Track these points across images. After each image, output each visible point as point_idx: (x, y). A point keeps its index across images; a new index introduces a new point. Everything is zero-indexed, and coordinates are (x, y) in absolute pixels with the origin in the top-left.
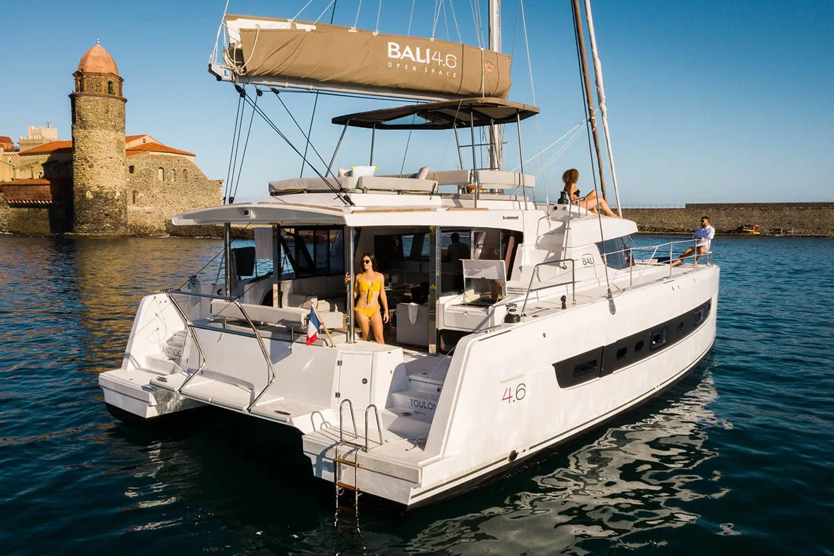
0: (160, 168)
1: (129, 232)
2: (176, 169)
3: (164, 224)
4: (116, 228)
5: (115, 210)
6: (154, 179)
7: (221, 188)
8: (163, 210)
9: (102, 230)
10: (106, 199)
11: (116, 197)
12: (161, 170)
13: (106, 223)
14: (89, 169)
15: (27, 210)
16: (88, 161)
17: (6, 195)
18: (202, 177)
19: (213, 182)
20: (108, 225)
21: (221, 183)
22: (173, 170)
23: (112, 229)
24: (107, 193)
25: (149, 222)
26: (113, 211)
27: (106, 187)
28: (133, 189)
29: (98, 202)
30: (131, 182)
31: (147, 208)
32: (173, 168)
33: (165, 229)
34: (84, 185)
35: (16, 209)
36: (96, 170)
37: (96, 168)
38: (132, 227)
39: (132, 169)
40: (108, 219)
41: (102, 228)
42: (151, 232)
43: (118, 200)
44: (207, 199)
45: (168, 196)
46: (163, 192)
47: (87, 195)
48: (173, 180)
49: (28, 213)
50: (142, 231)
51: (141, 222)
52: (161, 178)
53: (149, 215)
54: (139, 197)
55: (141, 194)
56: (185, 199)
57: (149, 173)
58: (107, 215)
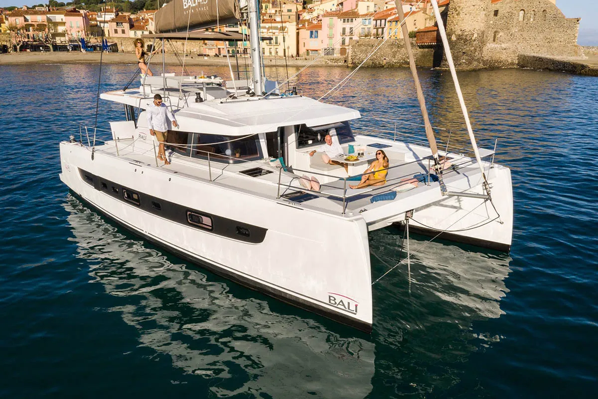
0: (521, 10)
1: (481, 66)
2: (536, 10)
3: (517, 58)
4: (470, 63)
5: (471, 48)
6: (515, 20)
7: (578, 25)
8: (518, 46)
9: (459, 65)
10: (466, 40)
11: (473, 38)
12: (522, 12)
13: (463, 59)
14: (456, 17)
15: (427, 50)
16: (457, 10)
17: (417, 39)
18: (560, 16)
19: (570, 20)
20: (464, 61)
21: (578, 21)
22: (534, 11)
23: (466, 64)
24: (466, 36)
25: (503, 57)
26: (469, 50)
27: (467, 30)
28: (495, 30)
29: (460, 43)
30: (495, 24)
31: (503, 46)
32: (534, 9)
33: (517, 62)
34: (451, 30)
35: (422, 50)
36: (462, 17)
37: (462, 15)
38: (485, 62)
39: (496, 13)
40: (464, 56)
41: (459, 63)
42: (503, 66)
43: (475, 40)
44: (562, 35)
45: (525, 35)
46: (522, 30)
47: (452, 38)
48: (532, 20)
49: (428, 51)
50: (496, 64)
51: (497, 56)
52: (521, 19)
53: (504, 51)
54: (499, 36)
55: (501, 34)
56: (541, 36)
57: (511, 15)
58: (464, 53)
